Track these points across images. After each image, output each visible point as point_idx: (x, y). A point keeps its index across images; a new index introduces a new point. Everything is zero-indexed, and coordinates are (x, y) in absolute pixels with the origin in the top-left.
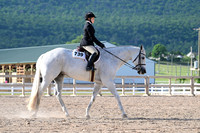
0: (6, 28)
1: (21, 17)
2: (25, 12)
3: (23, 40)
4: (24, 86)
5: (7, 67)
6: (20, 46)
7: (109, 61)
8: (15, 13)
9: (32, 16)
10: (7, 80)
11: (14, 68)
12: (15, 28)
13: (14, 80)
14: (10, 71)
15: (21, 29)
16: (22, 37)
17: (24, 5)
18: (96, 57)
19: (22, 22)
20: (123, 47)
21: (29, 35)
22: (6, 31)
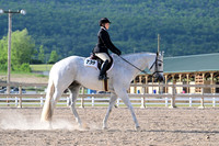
0: (183, 33)
1: (200, 21)
2: (204, 15)
3: (202, 46)
4: (203, 97)
5: (184, 76)
6: (198, 53)
7: (122, 69)
8: (193, 17)
9: (212, 20)
10: (185, 90)
11: (192, 77)
12: (193, 34)
13: (192, 90)
14: (187, 80)
15: (200, 34)
16: (201, 42)
17: (203, 7)
18: (108, 65)
19: (201, 26)
20: (138, 54)
21: (208, 40)
22: (183, 36)
